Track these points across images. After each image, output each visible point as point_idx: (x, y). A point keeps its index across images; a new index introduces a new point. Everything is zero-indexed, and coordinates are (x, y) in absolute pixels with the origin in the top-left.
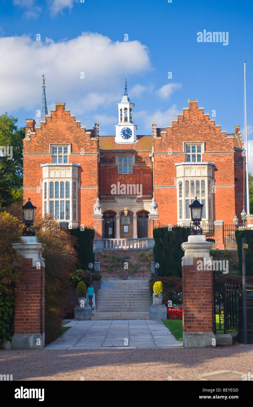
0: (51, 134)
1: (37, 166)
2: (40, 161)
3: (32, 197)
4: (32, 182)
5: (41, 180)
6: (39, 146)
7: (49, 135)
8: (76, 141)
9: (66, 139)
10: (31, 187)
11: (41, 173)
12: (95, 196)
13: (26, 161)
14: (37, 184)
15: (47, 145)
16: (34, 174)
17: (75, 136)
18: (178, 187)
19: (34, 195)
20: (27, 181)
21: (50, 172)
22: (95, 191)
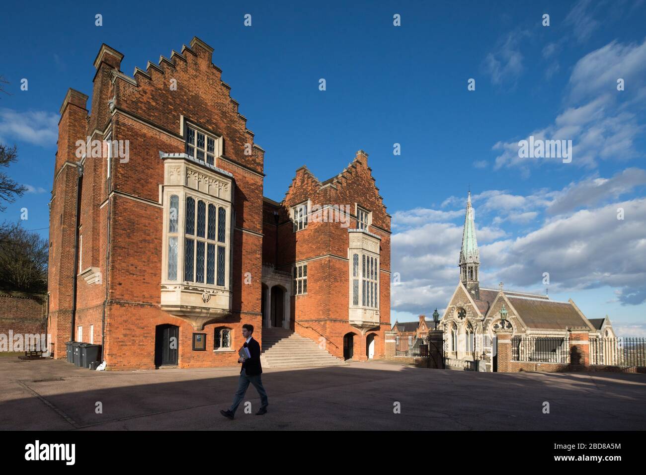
0: (185, 97)
1: (151, 152)
2: (159, 143)
3: (137, 219)
4: (138, 185)
5: (160, 186)
6: (156, 109)
7: (181, 97)
8: (230, 136)
9: (214, 124)
10: (137, 196)
11: (160, 172)
12: (258, 249)
13: (123, 130)
14: (149, 193)
15: (174, 116)
16: (143, 167)
17: (229, 125)
18: (351, 262)
19: (143, 217)
20: (126, 179)
21: (188, 176)
22: (259, 240)
